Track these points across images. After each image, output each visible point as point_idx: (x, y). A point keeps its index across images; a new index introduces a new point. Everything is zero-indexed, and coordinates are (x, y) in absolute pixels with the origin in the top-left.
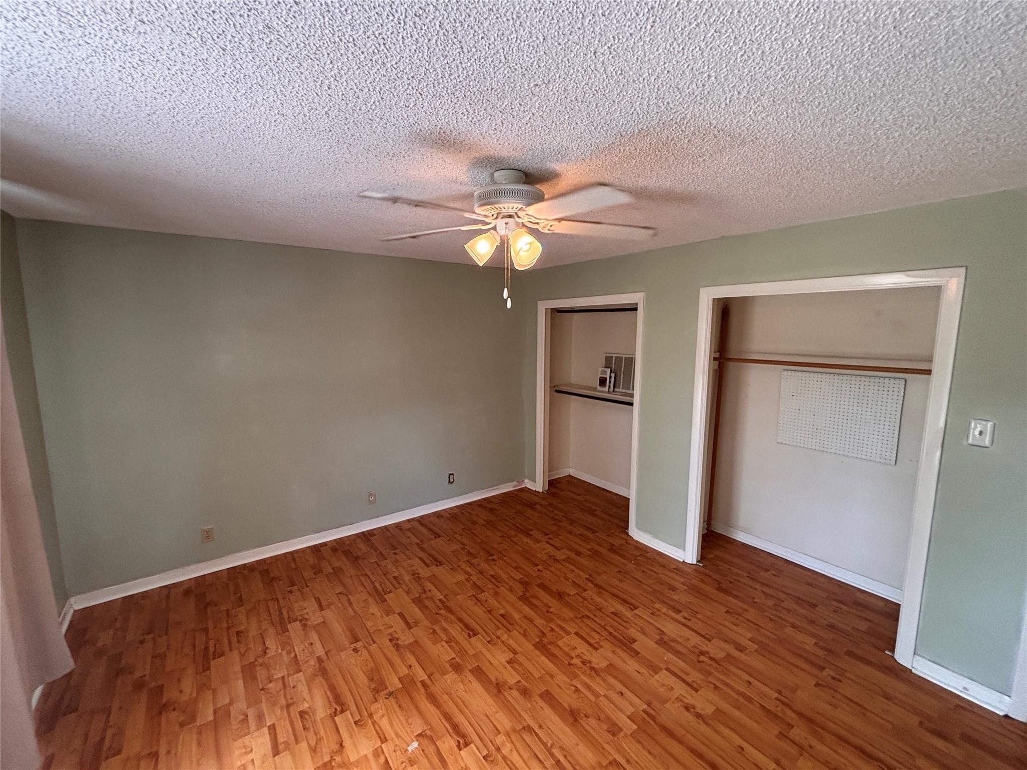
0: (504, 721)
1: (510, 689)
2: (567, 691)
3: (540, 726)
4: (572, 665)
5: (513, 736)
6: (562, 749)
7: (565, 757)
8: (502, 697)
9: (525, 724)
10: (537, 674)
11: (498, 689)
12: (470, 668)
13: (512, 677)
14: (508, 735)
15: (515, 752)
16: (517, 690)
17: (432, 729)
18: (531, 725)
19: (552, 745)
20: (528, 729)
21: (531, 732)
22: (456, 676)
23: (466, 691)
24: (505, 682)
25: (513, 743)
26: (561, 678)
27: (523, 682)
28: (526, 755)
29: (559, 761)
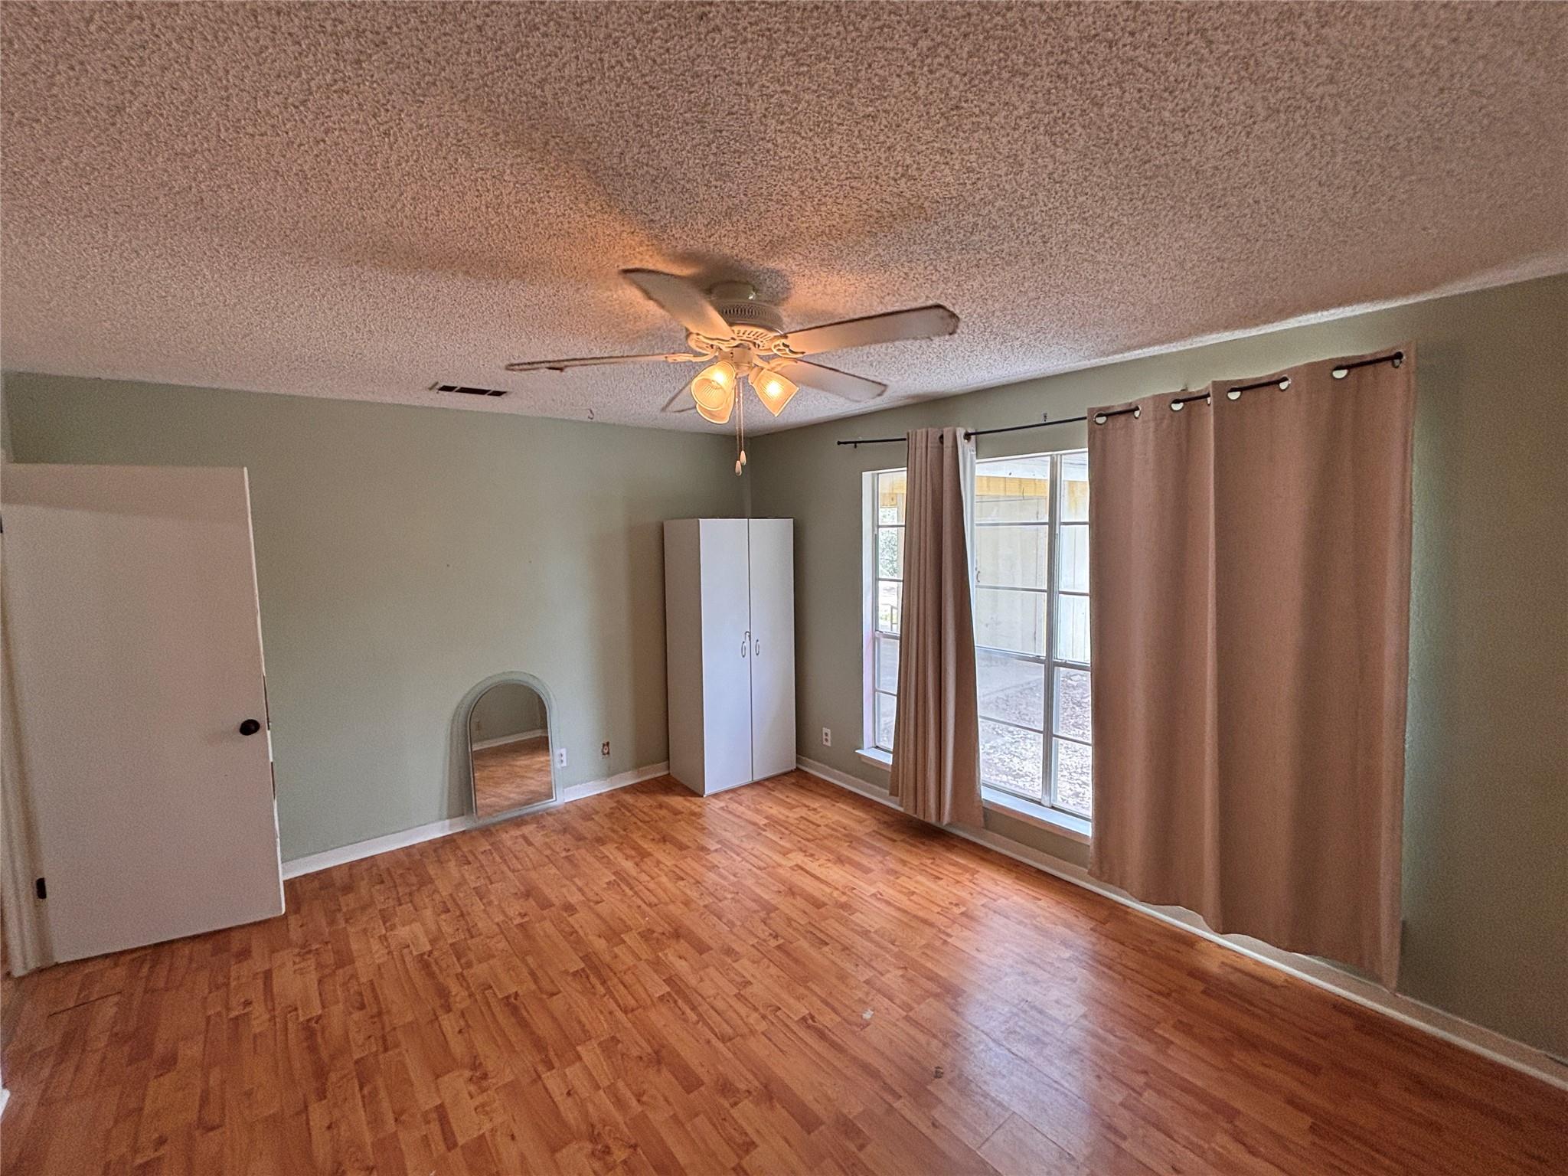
0: (758, 1047)
1: (749, 1092)
2: (655, 1092)
3: (709, 1042)
4: (631, 1147)
5: (746, 1031)
6: (686, 1020)
7: (683, 1013)
8: (762, 1079)
9: (728, 1044)
10: (701, 1121)
11: (770, 1092)
12: (823, 1127)
13: (747, 1114)
14: (753, 1032)
15: (744, 1016)
16: (738, 1090)
17: (854, 1033)
18: (721, 1045)
19: (698, 1022)
20: (724, 1039)
21: (722, 1036)
22: (845, 1111)
23: (821, 1084)
24: (757, 1103)
25: (746, 1024)
26: (658, 1118)
27: (726, 1105)
28: (731, 1013)
29: (692, 1009)
